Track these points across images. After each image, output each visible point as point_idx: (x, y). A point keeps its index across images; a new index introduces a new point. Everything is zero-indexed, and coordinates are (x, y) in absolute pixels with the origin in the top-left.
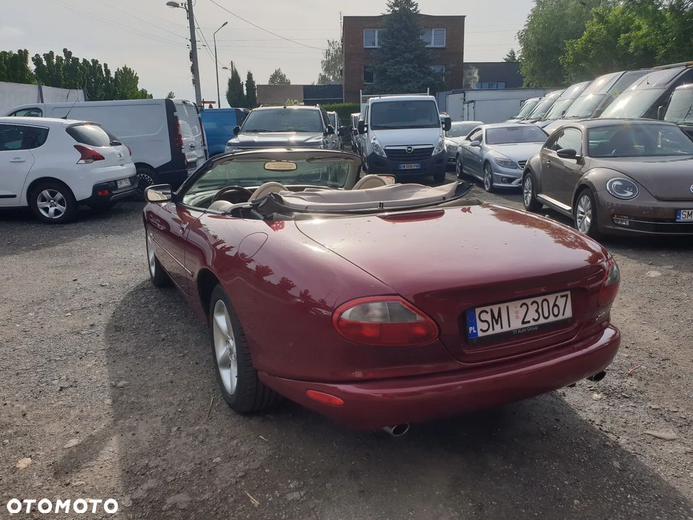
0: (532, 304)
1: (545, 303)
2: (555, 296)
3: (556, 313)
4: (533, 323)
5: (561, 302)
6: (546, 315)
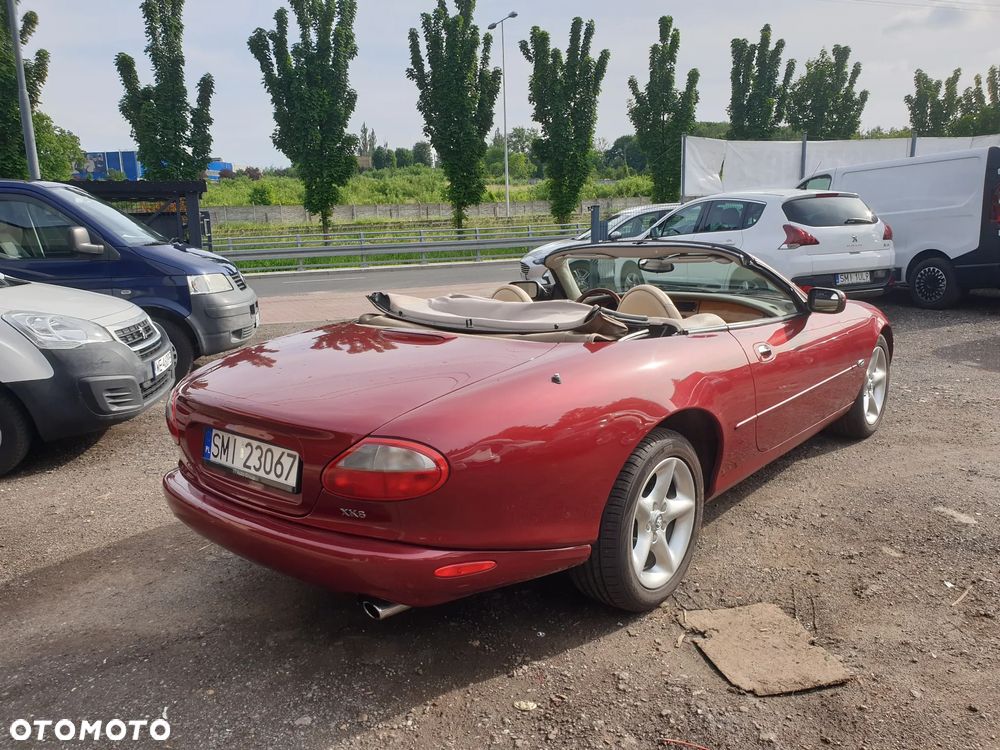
0: (257, 448)
1: (269, 454)
2: (281, 450)
3: (279, 473)
4: (253, 471)
5: (287, 461)
6: (268, 469)
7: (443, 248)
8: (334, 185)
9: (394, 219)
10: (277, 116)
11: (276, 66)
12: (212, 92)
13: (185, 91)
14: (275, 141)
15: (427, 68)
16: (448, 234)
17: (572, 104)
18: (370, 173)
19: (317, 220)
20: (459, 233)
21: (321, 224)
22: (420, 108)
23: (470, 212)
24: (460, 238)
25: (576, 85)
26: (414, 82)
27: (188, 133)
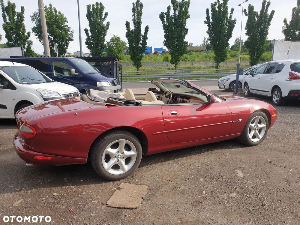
7: (211, 75)
8: (179, 56)
9: (205, 66)
10: (165, 36)
11: (166, 22)
12: (148, 30)
13: (141, 30)
14: (164, 44)
15: (211, 20)
16: (213, 71)
17: (260, 29)
18: (205, 52)
19: (173, 66)
20: (217, 70)
21: (175, 67)
22: (208, 33)
23: (222, 64)
24: (217, 72)
25: (262, 23)
26: (207, 25)
27: (141, 42)
